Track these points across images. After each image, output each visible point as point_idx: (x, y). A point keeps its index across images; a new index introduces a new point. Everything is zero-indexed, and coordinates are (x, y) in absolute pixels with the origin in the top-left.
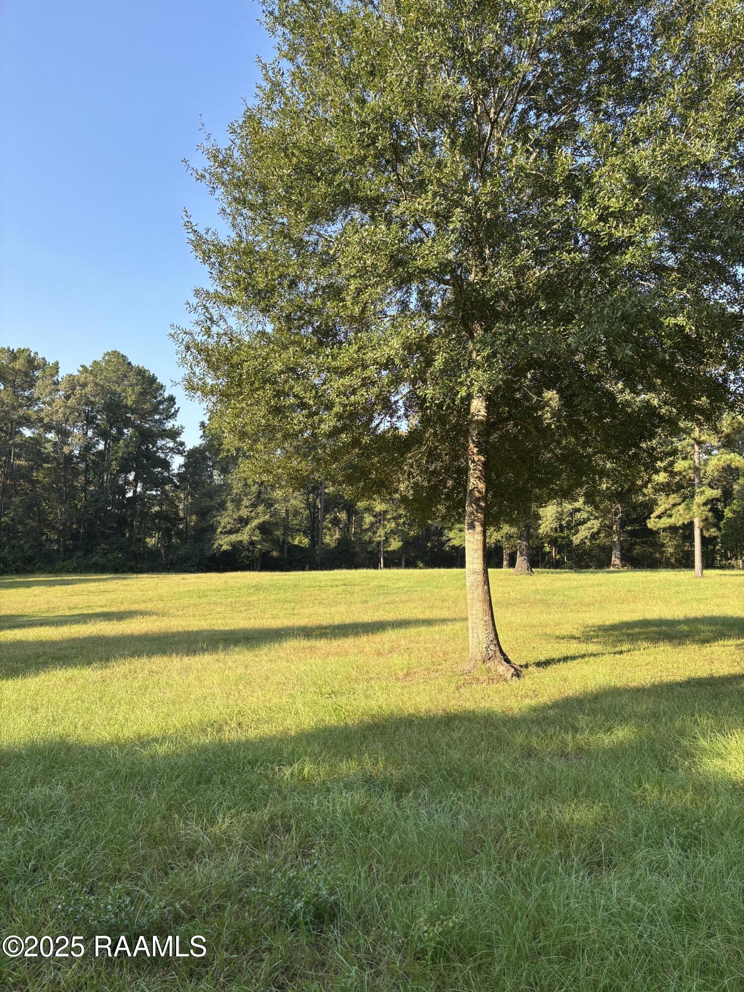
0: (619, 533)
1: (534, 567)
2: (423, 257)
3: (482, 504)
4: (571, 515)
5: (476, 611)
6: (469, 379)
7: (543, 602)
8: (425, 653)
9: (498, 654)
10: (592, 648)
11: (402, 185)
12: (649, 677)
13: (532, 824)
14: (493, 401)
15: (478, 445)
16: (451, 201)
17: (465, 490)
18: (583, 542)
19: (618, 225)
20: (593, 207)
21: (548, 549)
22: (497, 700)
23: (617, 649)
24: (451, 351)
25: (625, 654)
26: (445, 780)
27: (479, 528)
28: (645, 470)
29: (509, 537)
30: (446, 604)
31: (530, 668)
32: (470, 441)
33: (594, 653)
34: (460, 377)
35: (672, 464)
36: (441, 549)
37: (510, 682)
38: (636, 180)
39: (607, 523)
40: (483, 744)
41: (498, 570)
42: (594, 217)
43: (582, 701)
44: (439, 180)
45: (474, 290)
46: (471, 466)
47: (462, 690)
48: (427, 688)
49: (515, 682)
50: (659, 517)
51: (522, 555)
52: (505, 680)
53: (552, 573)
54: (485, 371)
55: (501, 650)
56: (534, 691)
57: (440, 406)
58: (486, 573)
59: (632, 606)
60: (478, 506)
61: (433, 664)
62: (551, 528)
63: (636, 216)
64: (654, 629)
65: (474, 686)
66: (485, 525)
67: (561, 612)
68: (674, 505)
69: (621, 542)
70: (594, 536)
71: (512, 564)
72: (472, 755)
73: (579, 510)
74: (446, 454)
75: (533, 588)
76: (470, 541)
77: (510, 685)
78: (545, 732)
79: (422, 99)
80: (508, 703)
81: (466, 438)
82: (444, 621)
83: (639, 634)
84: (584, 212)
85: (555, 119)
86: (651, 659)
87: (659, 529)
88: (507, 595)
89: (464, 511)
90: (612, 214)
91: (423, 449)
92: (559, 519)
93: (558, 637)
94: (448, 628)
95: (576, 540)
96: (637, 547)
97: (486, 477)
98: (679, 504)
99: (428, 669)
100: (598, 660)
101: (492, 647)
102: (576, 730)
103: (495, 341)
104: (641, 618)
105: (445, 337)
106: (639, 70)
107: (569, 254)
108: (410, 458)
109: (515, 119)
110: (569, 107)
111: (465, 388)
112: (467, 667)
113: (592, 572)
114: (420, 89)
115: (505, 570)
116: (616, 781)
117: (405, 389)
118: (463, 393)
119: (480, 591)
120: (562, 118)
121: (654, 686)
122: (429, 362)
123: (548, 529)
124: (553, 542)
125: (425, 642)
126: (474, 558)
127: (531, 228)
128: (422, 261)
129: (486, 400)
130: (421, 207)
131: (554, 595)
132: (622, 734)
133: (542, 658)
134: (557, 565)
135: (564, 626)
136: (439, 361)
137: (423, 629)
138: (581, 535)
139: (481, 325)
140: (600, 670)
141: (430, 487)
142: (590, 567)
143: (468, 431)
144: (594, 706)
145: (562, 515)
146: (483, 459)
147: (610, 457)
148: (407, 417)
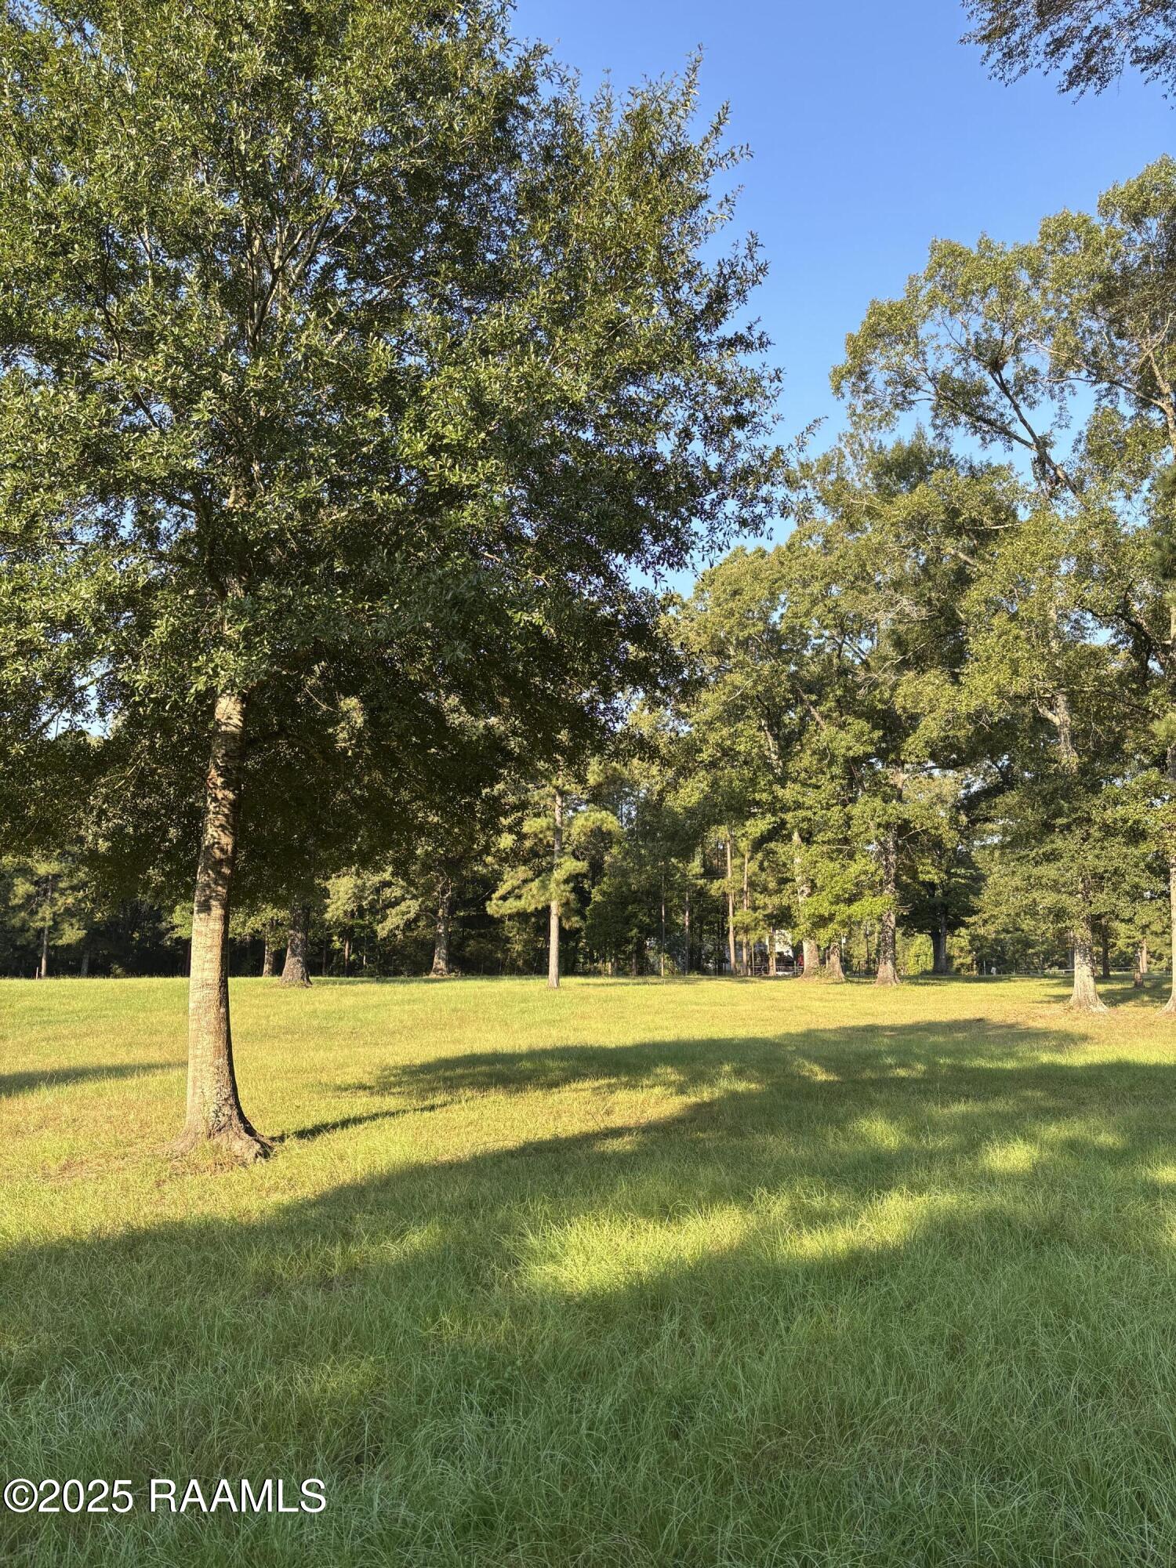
0: (446, 921)
1: (314, 974)
2: (143, 458)
3: (226, 871)
4: (377, 891)
5: (203, 1049)
6: (212, 665)
7: (322, 1031)
8: (107, 1127)
9: (236, 1121)
10: (390, 1102)
11: (113, 332)
12: (468, 1145)
13: (256, 1408)
14: (255, 704)
15: (224, 772)
16: (197, 376)
17: (199, 846)
18: (392, 934)
19: (453, 466)
20: (421, 431)
21: (337, 945)
22: (224, 1199)
23: (427, 1103)
24: (185, 615)
25: (438, 1111)
26: (110, 1352)
27: (217, 911)
28: (482, 829)
29: (276, 925)
30: (155, 1039)
31: (287, 1142)
32: (211, 765)
33: (393, 1110)
34: (197, 660)
35: (520, 822)
36: (157, 944)
37: (250, 1167)
38: (481, 409)
39: (429, 904)
40: (189, 1277)
41: (254, 979)
42: (421, 447)
43: (364, 1189)
44: (177, 339)
45: (230, 525)
46: (211, 807)
47: (166, 1188)
48: (102, 1188)
49: (260, 1167)
50: (504, 898)
51: (294, 954)
52: (244, 1164)
53: (341, 983)
54: (240, 654)
55: (241, 1115)
56: (290, 1179)
57: (160, 703)
58: (224, 985)
59: (457, 1034)
60: (219, 873)
61: (118, 1144)
62: (345, 912)
63: (481, 458)
64: (484, 1068)
65: (189, 1178)
66: (229, 906)
67: (348, 1046)
68: (525, 881)
69: (449, 935)
70: (409, 925)
71: (277, 970)
72: (167, 1302)
73: (388, 884)
74: (170, 784)
75: (308, 1008)
76: (200, 933)
77: (250, 1173)
78: (298, 1246)
79: (157, 205)
80: (244, 1202)
81: (205, 758)
82: (149, 1068)
83: (462, 1077)
84: (406, 436)
85: (375, 291)
86: (474, 1116)
87: (502, 916)
88: (264, 1022)
89: (195, 881)
90: (447, 448)
91: (129, 772)
92: (358, 897)
93: (339, 1088)
94: (154, 1081)
95: (382, 930)
96: (471, 942)
97: (236, 824)
98: (532, 880)
99: (106, 1156)
100: (395, 1121)
101: (226, 1110)
102: (347, 1237)
103: (258, 610)
104: (468, 1052)
105: (177, 591)
106: (496, 253)
107: (382, 493)
108: (102, 786)
109: (313, 276)
110: (396, 278)
111: (204, 678)
112: (179, 1146)
113: (403, 982)
114: (155, 190)
115: (266, 979)
116: (400, 1318)
117: (99, 668)
118: (200, 685)
119: (212, 1016)
120: (386, 292)
121: (475, 1158)
122: (144, 628)
123: (340, 913)
124: (347, 933)
125: (109, 1108)
126: (205, 959)
127: (326, 445)
128: (139, 463)
129: (242, 702)
130: (143, 375)
131: (341, 1019)
132: (419, 1239)
133: (309, 1125)
134: (351, 970)
135: (350, 1070)
136: (161, 629)
137: (109, 1084)
138: (391, 923)
139: (241, 580)
140: (396, 1139)
141: (137, 838)
142: (400, 973)
143: (209, 747)
144: (381, 1196)
145: (362, 891)
146: (231, 796)
147: (432, 806)
148: (103, 715)
